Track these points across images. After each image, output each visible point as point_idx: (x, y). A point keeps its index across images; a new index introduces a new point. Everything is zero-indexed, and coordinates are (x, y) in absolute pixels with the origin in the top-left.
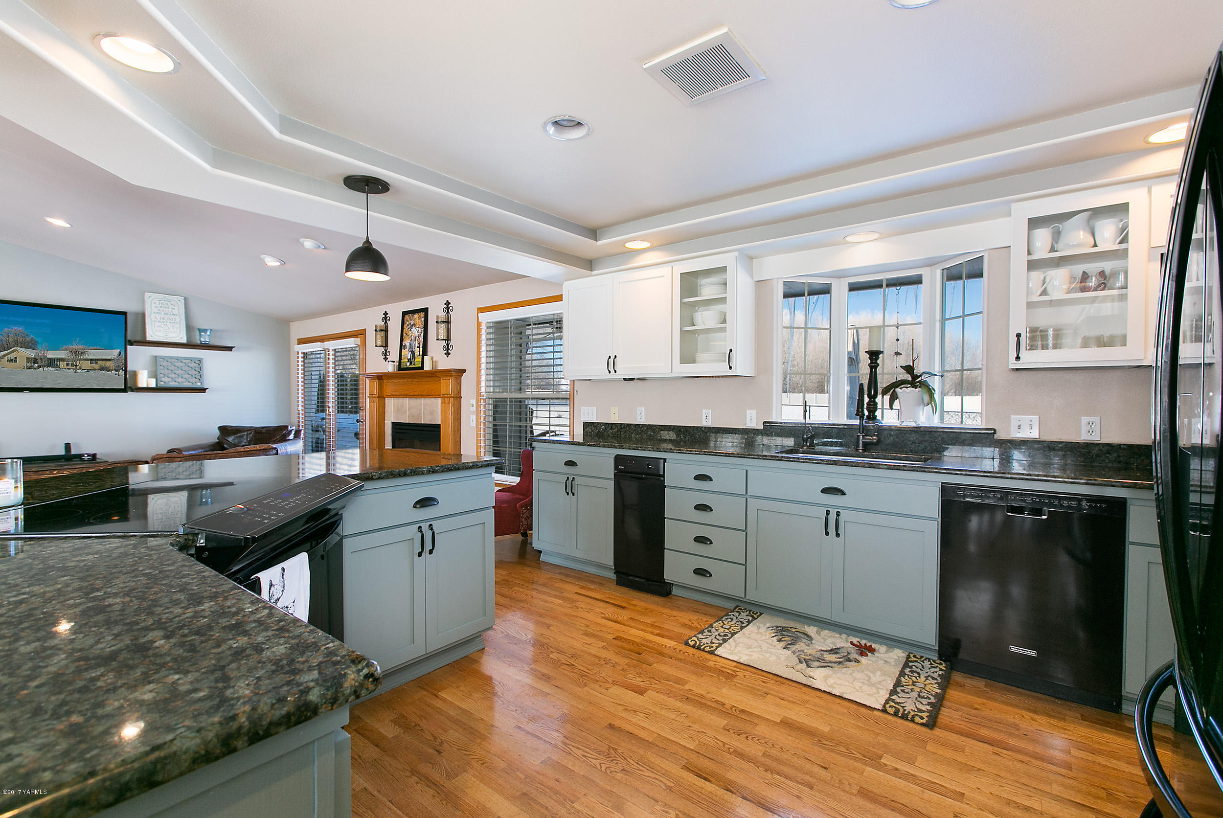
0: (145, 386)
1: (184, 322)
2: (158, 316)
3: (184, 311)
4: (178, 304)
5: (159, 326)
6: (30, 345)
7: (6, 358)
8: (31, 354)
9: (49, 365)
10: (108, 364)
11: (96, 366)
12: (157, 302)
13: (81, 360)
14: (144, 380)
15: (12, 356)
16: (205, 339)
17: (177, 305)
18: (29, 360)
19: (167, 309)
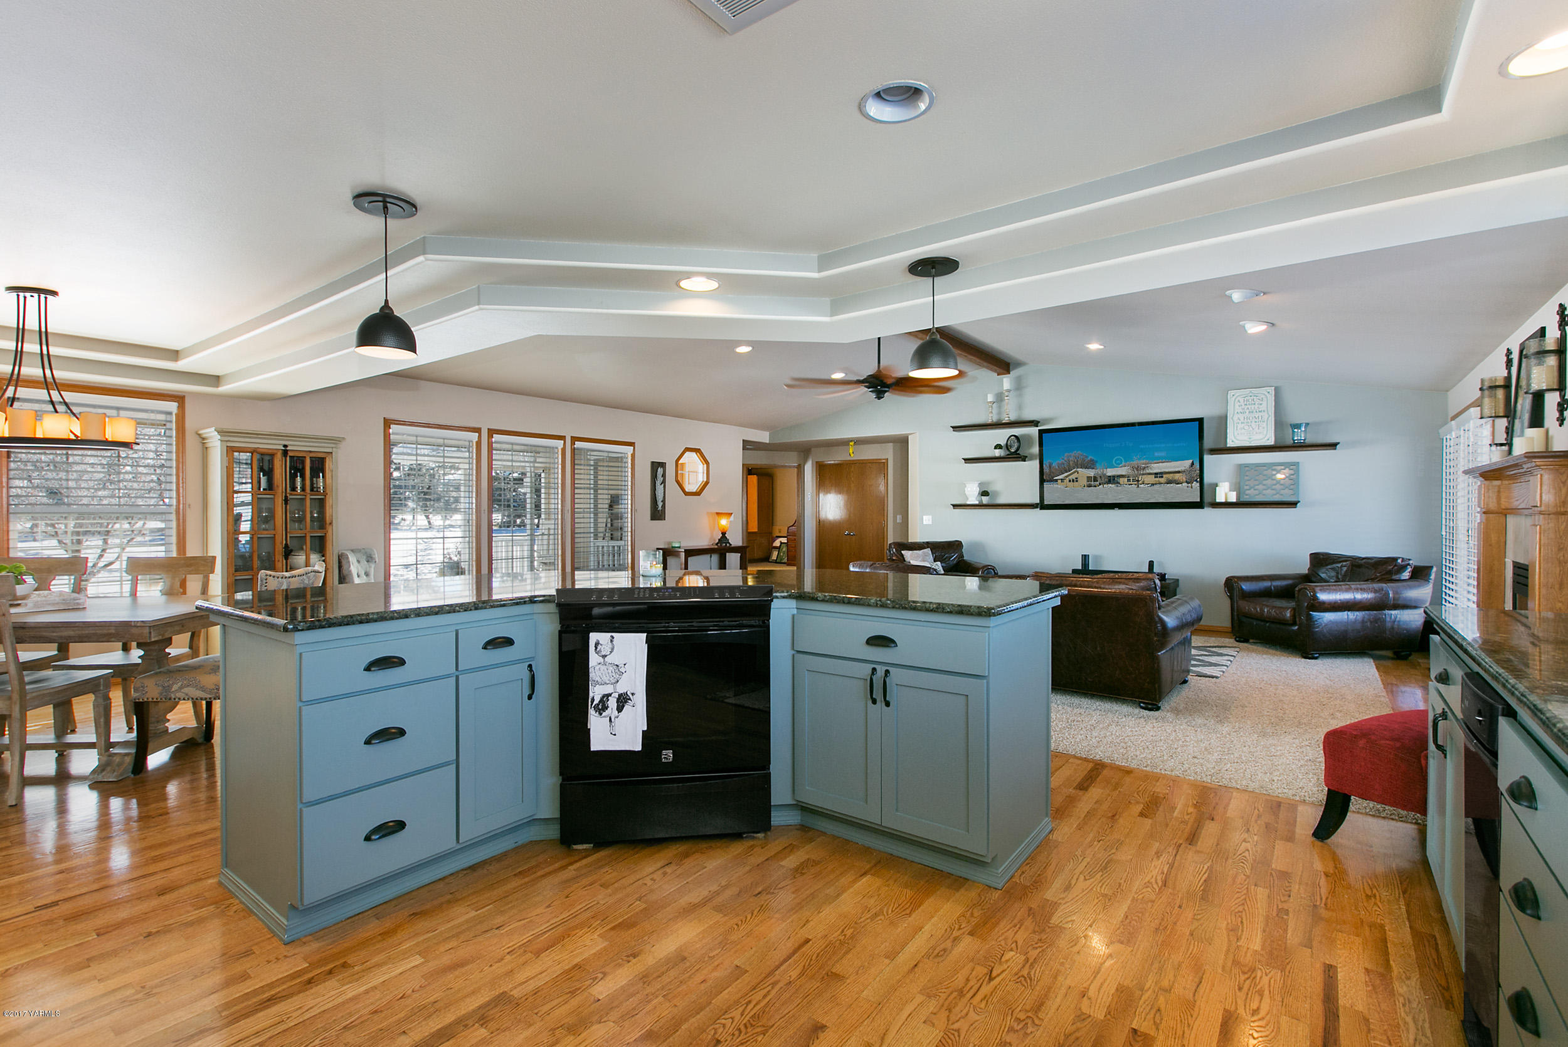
0: (1223, 501)
1: (1273, 419)
2: (1241, 417)
3: (1273, 404)
4: (1267, 397)
5: (1241, 429)
6: (1090, 465)
7: (1068, 479)
8: (1091, 473)
9: (1109, 482)
10: (1177, 476)
11: (1162, 480)
12: (1242, 400)
13: (1143, 474)
14: (1224, 492)
15: (1073, 477)
16: (1300, 436)
17: (1265, 399)
18: (1089, 478)
19: (1253, 406)
